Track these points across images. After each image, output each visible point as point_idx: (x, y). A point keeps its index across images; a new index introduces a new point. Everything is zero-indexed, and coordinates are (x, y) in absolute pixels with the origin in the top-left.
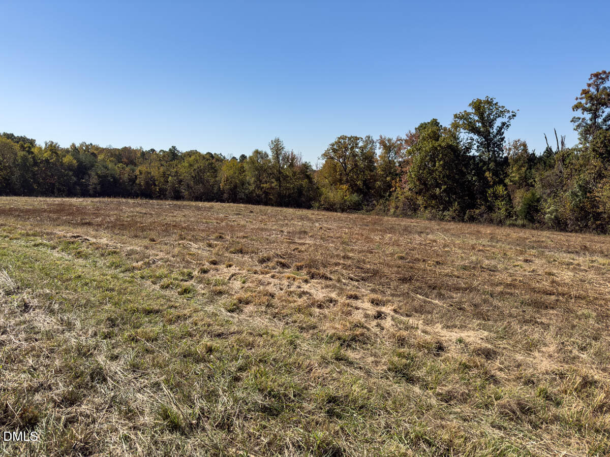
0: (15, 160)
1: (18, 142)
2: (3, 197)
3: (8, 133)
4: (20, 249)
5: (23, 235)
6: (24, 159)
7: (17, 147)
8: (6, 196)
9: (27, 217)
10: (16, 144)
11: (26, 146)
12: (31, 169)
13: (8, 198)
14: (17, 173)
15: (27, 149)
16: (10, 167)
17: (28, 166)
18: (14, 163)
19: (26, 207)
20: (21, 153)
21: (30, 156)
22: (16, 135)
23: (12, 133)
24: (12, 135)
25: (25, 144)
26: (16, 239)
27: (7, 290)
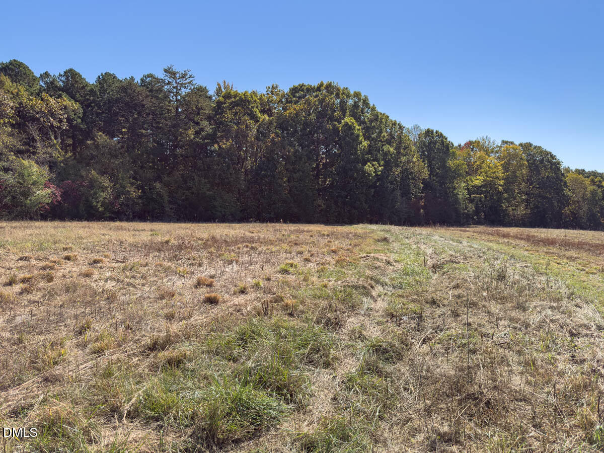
0: (584, 194)
1: (588, 177)
2: (570, 230)
3: (580, 169)
4: (599, 284)
5: (599, 271)
6: (594, 193)
7: (587, 182)
8: (573, 229)
9: (599, 252)
10: (587, 179)
11: (596, 180)
12: (599, 203)
13: (575, 231)
14: (585, 207)
15: (597, 183)
16: (578, 202)
17: (596, 201)
18: (583, 197)
19: (594, 241)
20: (591, 188)
21: (600, 190)
22: (587, 170)
23: (582, 168)
24: (583, 170)
25: (595, 178)
26: (592, 273)
27: (598, 325)
